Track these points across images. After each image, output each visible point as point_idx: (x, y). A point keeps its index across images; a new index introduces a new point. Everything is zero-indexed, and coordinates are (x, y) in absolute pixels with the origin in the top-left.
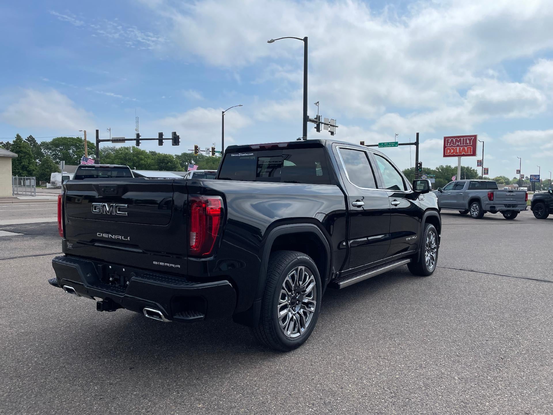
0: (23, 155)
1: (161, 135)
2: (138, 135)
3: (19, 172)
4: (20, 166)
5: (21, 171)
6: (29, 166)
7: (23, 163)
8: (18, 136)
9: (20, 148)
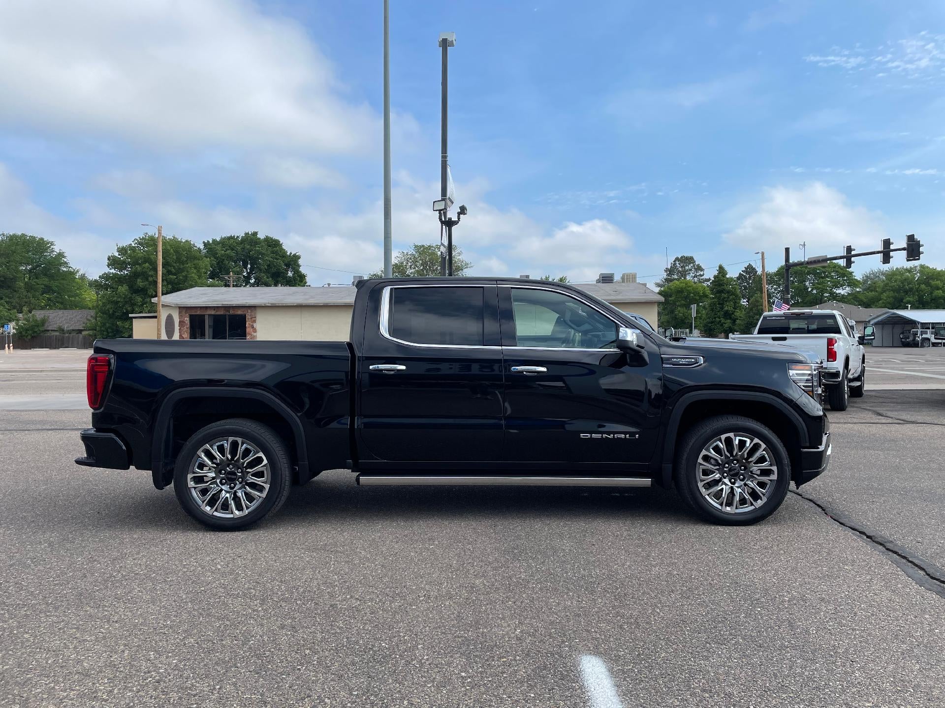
0: (726, 296)
1: (887, 243)
2: (849, 249)
3: (720, 321)
4: (723, 313)
5: (723, 320)
6: (735, 312)
7: (726, 307)
8: (721, 268)
9: (722, 285)
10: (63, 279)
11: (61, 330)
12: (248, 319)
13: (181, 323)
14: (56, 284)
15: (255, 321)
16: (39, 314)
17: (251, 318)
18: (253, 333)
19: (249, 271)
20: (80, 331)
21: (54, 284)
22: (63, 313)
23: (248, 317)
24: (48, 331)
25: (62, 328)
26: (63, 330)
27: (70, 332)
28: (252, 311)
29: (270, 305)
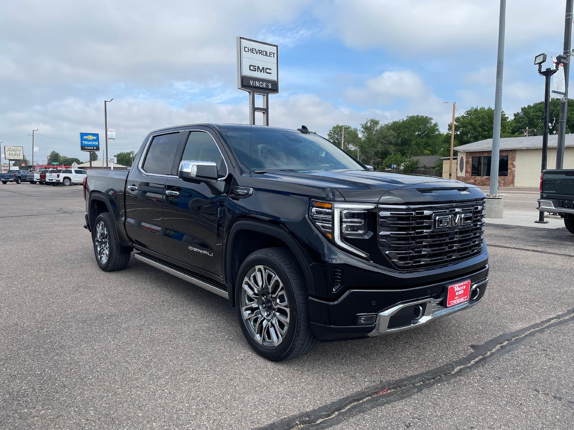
10: (436, 139)
11: (425, 167)
12: (510, 159)
13: (467, 162)
14: (432, 141)
15: (514, 160)
16: (415, 159)
17: (512, 158)
18: (513, 169)
19: (553, 125)
20: (434, 168)
21: (430, 141)
22: (427, 158)
23: (510, 157)
24: (419, 167)
25: (426, 166)
26: (426, 167)
27: (429, 168)
28: (512, 153)
29: (525, 149)
